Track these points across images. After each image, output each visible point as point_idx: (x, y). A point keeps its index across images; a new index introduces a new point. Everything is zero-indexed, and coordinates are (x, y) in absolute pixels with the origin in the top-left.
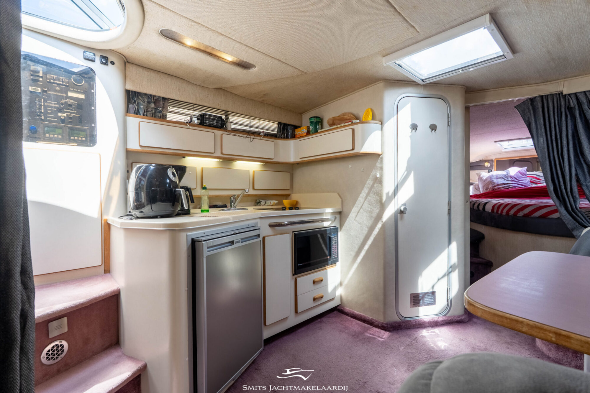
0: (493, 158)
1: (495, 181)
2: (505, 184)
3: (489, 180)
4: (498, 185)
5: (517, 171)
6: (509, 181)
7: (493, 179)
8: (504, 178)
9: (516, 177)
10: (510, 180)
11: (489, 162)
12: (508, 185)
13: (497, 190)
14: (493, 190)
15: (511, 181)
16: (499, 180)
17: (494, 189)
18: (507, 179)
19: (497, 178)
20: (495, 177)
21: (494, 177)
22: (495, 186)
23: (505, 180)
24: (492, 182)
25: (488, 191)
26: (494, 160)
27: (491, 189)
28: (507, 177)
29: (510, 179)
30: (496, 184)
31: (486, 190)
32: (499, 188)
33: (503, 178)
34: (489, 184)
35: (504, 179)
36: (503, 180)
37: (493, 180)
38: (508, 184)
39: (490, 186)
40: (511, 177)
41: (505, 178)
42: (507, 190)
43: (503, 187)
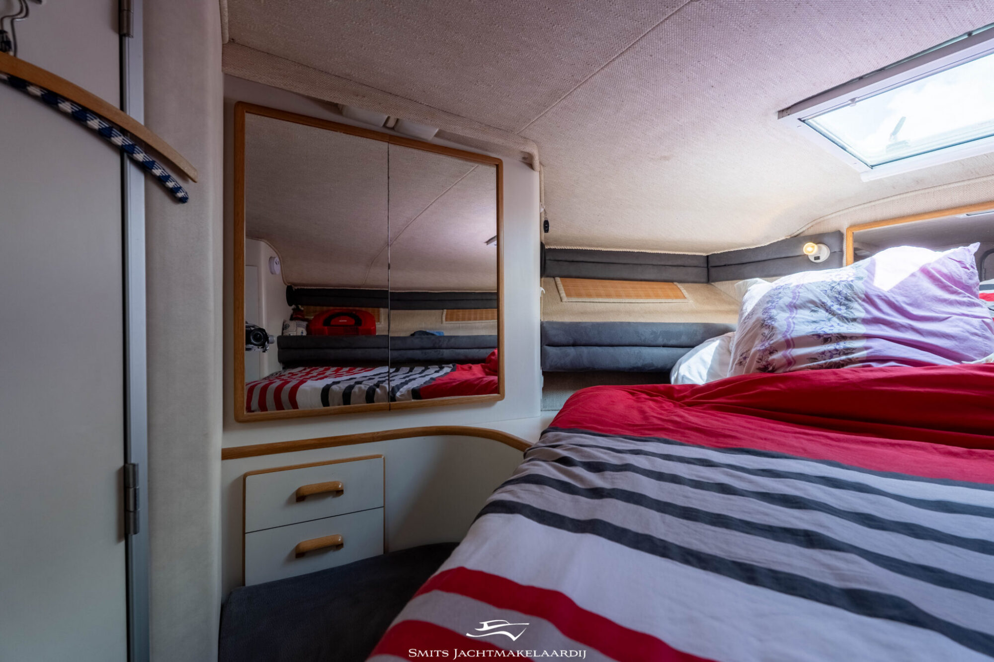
0: (843, 224)
1: (781, 319)
2: (826, 339)
3: (759, 315)
4: (790, 343)
5: (915, 269)
6: (854, 320)
7: (774, 312)
8: (829, 303)
9: (900, 300)
10: (862, 315)
11: (826, 239)
12: (842, 345)
13: (780, 372)
14: (764, 369)
15: (865, 321)
16: (804, 314)
17: (769, 364)
18: (843, 311)
19: (793, 307)
20: (787, 299)
21: (781, 302)
22: (772, 351)
23: (833, 313)
24: (764, 325)
25: (743, 372)
26: (844, 231)
27: (755, 365)
28: (845, 300)
29: (859, 310)
30: (778, 338)
31: (740, 363)
32: (791, 362)
33: (823, 306)
34: (753, 339)
35: (828, 310)
36: (822, 314)
37: (771, 318)
38: (842, 337)
39: (758, 346)
40: (868, 299)
41: (835, 307)
42: (829, 377)
43: (813, 358)
